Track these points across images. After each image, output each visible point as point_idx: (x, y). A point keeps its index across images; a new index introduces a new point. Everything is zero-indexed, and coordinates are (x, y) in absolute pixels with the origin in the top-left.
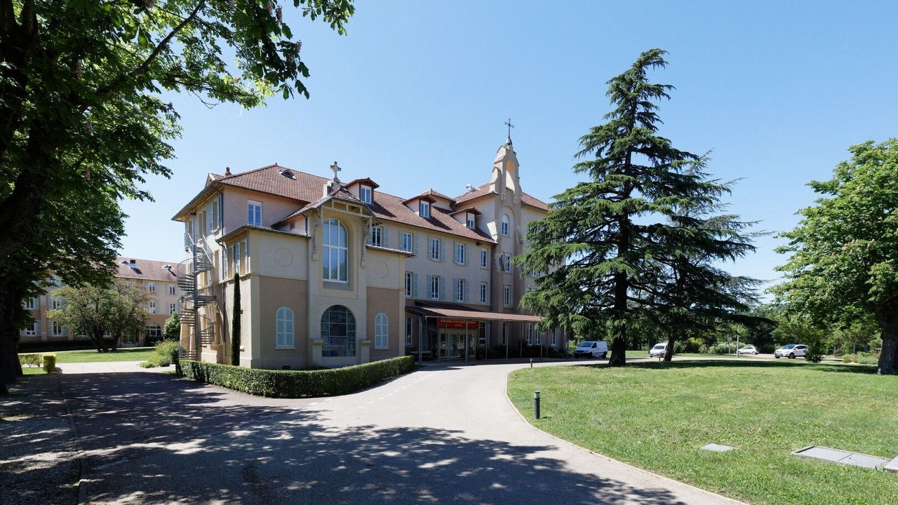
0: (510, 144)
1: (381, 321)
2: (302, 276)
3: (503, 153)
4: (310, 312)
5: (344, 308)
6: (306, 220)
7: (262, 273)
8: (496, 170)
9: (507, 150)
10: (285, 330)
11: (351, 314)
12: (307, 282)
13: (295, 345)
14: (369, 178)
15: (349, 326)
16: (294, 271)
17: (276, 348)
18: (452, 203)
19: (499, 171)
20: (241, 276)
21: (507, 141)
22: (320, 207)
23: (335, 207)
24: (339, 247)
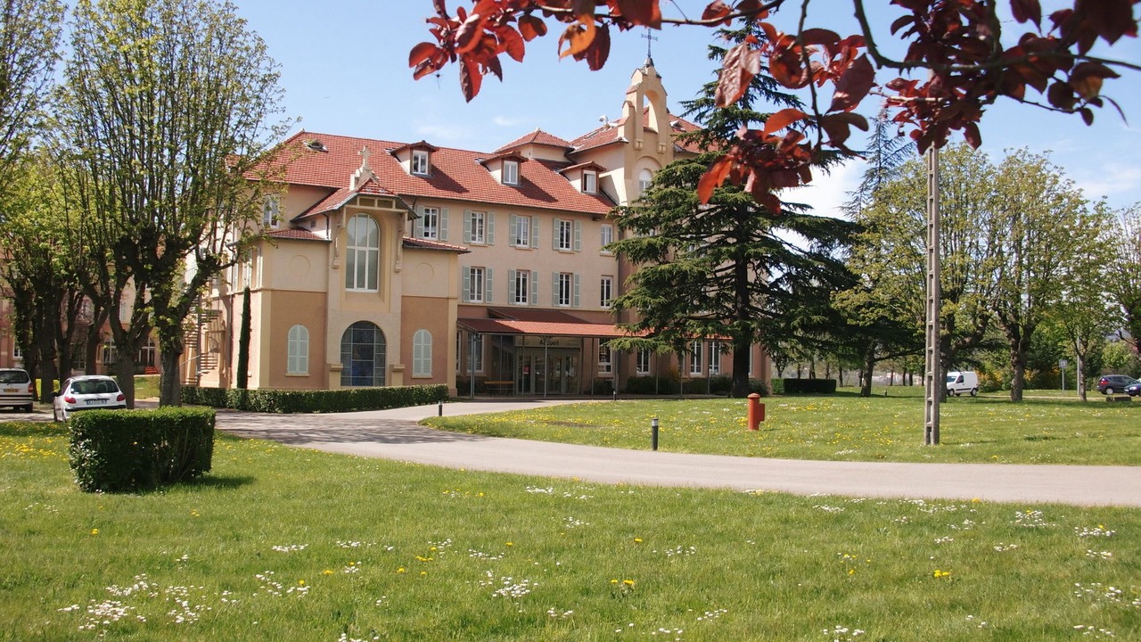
0: (651, 64)
1: (423, 340)
2: (319, 288)
3: (638, 78)
4: (329, 331)
5: (372, 325)
6: (328, 220)
7: (274, 287)
8: (627, 106)
9: (644, 75)
10: (298, 352)
11: (380, 332)
12: (326, 294)
13: (309, 372)
14: (424, 141)
15: (379, 347)
16: (312, 283)
17: (287, 375)
18: (568, 151)
19: (631, 106)
20: (252, 289)
21: (646, 61)
22: (343, 206)
23: (361, 205)
24: (367, 249)
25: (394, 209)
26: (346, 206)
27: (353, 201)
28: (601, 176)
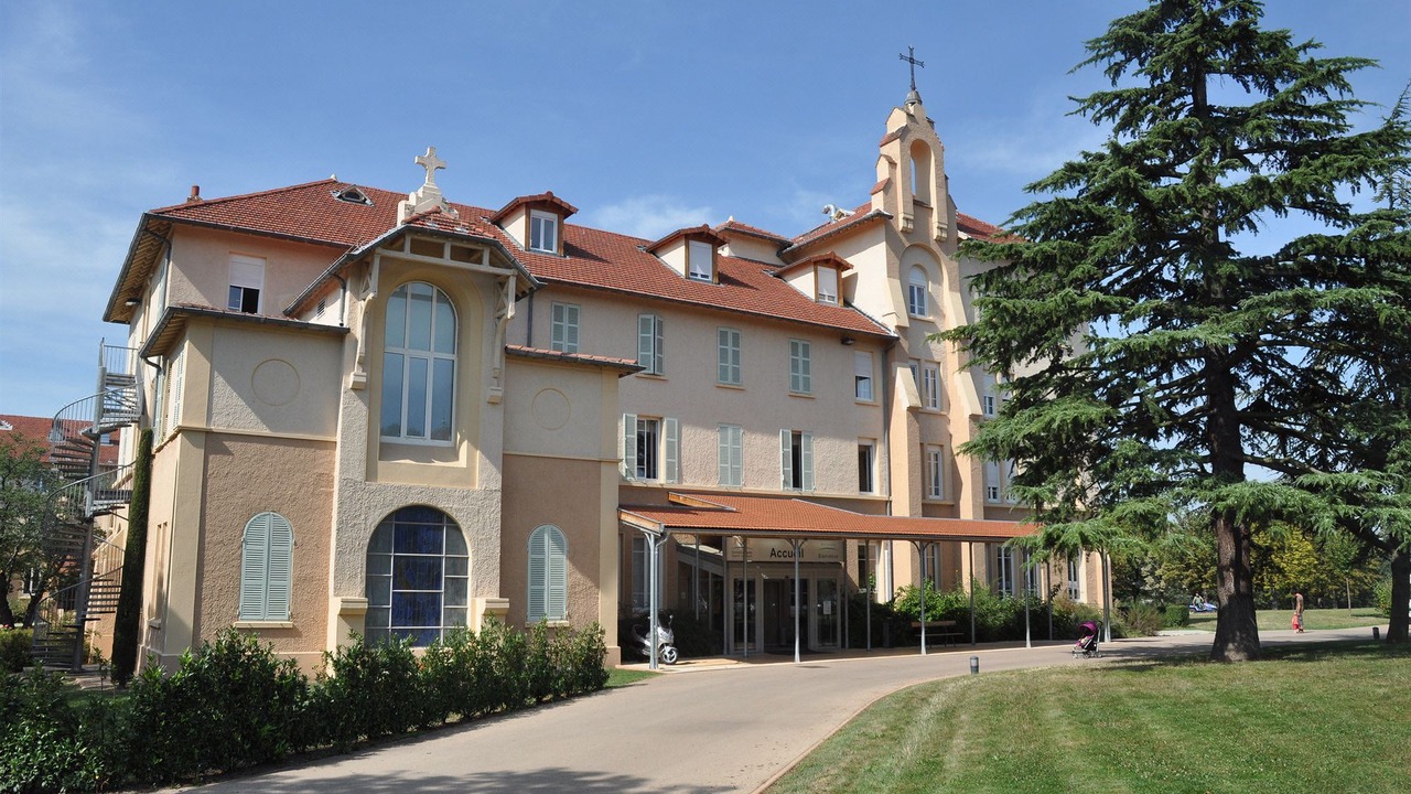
1: (547, 548)
3: (900, 122)
5: (438, 514)
6: (344, 287)
8: (883, 160)
9: (908, 115)
10: (266, 574)
11: (455, 527)
13: (293, 617)
14: (552, 195)
15: (453, 562)
17: (238, 624)
18: (781, 246)
19: (891, 162)
22: (371, 251)
23: (413, 251)
24: (431, 356)
25: (485, 267)
26: (379, 250)
27: (394, 241)
28: (845, 274)
